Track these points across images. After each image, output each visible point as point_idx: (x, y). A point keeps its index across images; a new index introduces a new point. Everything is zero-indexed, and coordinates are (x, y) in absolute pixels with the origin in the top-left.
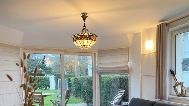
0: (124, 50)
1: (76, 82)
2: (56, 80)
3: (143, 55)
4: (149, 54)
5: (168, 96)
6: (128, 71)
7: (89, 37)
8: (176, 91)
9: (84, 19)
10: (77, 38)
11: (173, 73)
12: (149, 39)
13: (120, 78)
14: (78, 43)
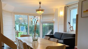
0: (52, 15)
1: (30, 27)
2: (19, 27)
3: (59, 17)
4: (61, 16)
5: (68, 31)
6: (53, 23)
7: (42, 10)
8: (70, 29)
9: (40, 4)
10: (38, 10)
11: (69, 23)
12: (61, 11)
13: (50, 25)
14: (38, 12)
